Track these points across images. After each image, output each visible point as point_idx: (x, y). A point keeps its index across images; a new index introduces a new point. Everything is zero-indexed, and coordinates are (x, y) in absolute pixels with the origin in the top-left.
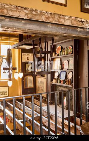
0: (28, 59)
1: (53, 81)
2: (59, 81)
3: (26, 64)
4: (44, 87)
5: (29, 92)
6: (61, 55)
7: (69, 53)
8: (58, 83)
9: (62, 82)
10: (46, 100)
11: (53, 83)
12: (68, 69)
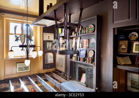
0: (49, 38)
1: (72, 58)
2: (78, 59)
3: (47, 43)
4: (63, 63)
5: (49, 67)
6: (81, 34)
7: (90, 32)
8: (77, 60)
9: (82, 60)
10: (64, 75)
11: (72, 61)
12: (88, 48)
